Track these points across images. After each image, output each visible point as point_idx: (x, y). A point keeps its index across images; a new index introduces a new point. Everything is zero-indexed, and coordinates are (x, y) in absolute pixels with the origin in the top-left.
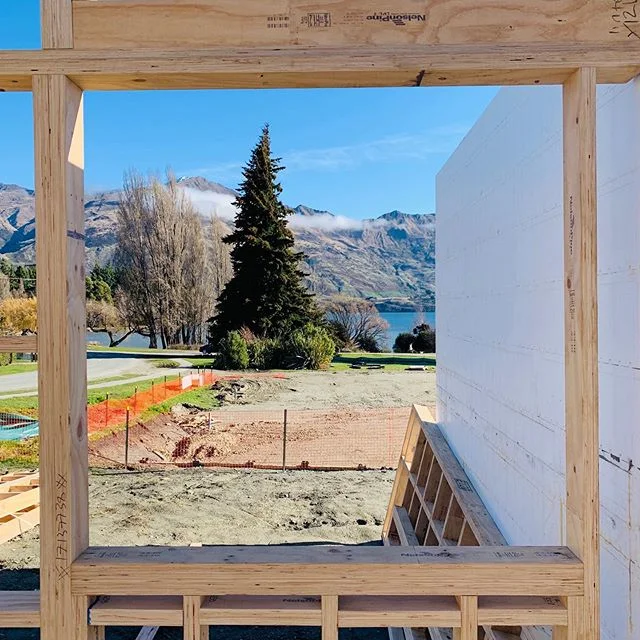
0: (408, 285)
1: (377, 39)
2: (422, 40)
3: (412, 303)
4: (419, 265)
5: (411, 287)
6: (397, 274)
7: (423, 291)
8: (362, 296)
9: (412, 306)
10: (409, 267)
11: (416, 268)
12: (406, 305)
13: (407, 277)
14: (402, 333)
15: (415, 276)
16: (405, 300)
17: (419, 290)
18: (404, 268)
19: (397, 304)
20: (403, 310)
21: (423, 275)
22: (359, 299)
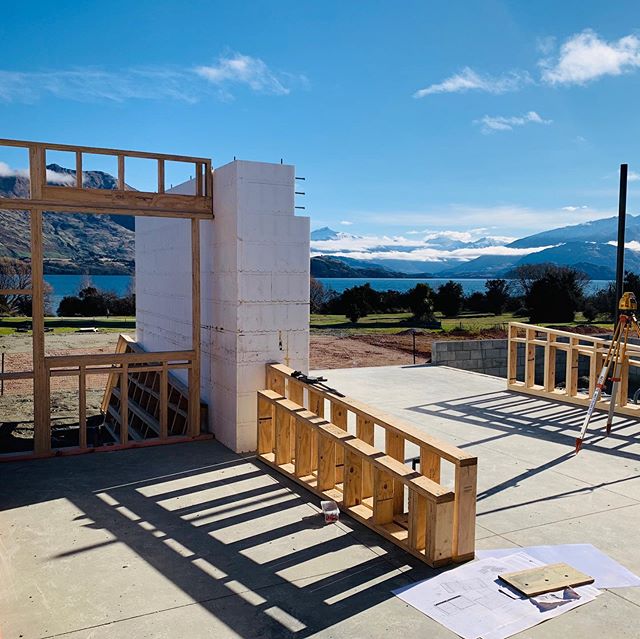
0: (69, 245)
1: (139, 204)
2: (151, 205)
3: (74, 264)
4: (81, 225)
5: (72, 248)
6: (56, 233)
7: (87, 253)
8: (14, 255)
9: (73, 268)
10: (71, 226)
11: (77, 228)
12: (67, 266)
13: (67, 237)
14: (67, 296)
15: (77, 236)
16: (66, 261)
17: (81, 251)
18: (64, 227)
19: (57, 265)
20: (63, 273)
21: (85, 235)
22: (10, 259)
